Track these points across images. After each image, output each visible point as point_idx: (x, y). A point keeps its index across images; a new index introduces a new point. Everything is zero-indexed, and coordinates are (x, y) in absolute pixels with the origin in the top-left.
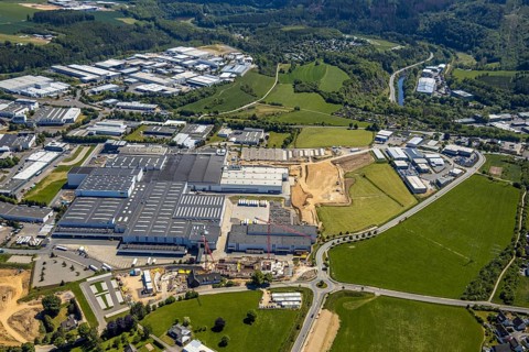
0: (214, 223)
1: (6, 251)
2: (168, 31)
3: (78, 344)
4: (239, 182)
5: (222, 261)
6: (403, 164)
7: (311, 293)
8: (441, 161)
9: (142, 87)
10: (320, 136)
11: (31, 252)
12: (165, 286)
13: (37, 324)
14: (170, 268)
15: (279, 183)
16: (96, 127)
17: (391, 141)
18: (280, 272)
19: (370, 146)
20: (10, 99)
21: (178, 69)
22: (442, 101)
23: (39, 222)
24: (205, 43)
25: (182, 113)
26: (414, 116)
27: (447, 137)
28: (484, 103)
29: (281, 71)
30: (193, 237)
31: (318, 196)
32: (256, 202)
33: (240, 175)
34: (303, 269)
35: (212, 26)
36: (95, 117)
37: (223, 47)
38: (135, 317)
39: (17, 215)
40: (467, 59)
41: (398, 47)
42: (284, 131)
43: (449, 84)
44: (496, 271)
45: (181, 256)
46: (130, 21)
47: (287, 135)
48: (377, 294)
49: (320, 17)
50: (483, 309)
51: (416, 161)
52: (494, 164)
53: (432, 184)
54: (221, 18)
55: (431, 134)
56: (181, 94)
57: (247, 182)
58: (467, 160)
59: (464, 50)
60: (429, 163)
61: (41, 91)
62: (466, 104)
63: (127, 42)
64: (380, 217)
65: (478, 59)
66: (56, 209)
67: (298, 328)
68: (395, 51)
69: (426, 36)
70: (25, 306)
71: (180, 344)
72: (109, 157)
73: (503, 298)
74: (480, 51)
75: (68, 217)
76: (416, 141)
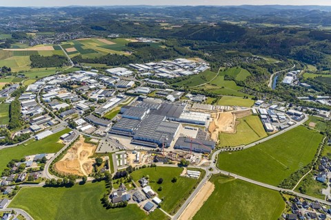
0: (171, 135)
1: (91, 136)
2: (178, 51)
3: (104, 179)
4: (187, 118)
5: (171, 152)
6: (265, 117)
7: (205, 172)
8: (284, 117)
9: (160, 74)
10: (229, 101)
11: (99, 138)
12: (144, 160)
13: (92, 168)
14: (149, 152)
15: (204, 120)
16: (138, 90)
17: (262, 106)
18: (194, 161)
19: (252, 107)
20: (110, 76)
21: (177, 67)
22: (294, 88)
23: (106, 126)
24: (191, 57)
25: (173, 86)
26: (276, 94)
27: (290, 106)
28: (316, 90)
29: (221, 70)
30: (161, 140)
31: (221, 128)
32: (193, 128)
33: (189, 115)
34: (205, 161)
35: (197, 50)
36: (139, 85)
37: (198, 59)
38: (127, 172)
39: (98, 123)
40: (312, 68)
41: (278, 62)
42: (214, 97)
43: (300, 80)
44: (300, 175)
45: (155, 147)
46: (164, 47)
47: (215, 99)
48: (236, 178)
49: (244, 47)
50: (288, 194)
51: (272, 116)
52: (312, 121)
53: (277, 128)
54: (201, 47)
55: (283, 104)
56: (175, 78)
57: (191, 119)
58: (298, 118)
59: (312, 64)
60: (278, 118)
61: (122, 74)
62: (306, 90)
63: (161, 55)
64: (247, 141)
65: (318, 68)
66: (113, 122)
67: (194, 188)
68: (276, 64)
69: (293, 57)
70: (90, 159)
71: (142, 187)
72: (139, 102)
73: (300, 190)
74: (320, 65)
75: (116, 126)
76: (274, 106)
